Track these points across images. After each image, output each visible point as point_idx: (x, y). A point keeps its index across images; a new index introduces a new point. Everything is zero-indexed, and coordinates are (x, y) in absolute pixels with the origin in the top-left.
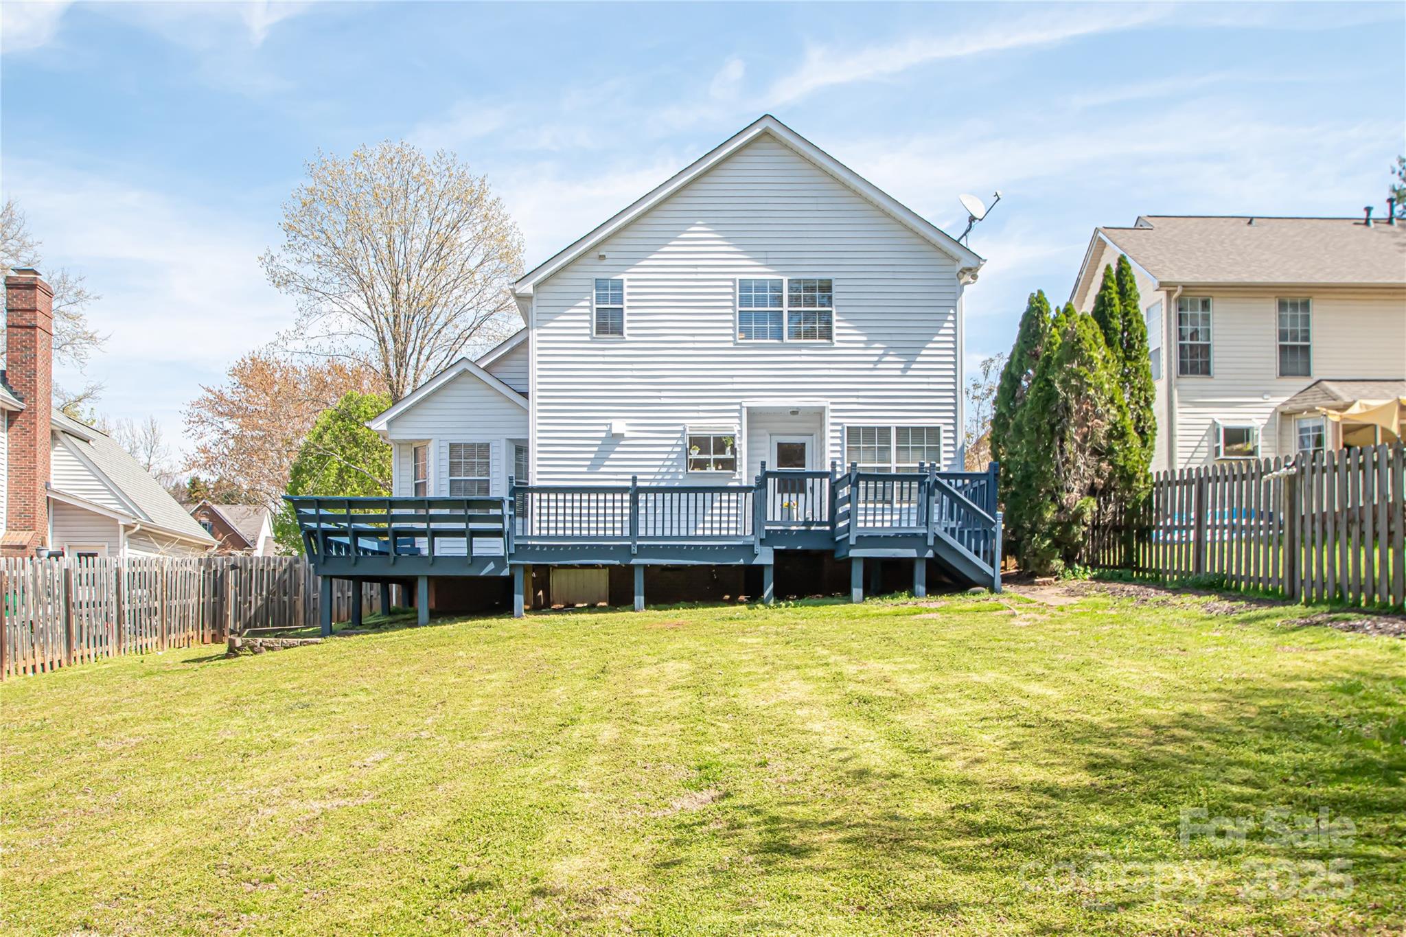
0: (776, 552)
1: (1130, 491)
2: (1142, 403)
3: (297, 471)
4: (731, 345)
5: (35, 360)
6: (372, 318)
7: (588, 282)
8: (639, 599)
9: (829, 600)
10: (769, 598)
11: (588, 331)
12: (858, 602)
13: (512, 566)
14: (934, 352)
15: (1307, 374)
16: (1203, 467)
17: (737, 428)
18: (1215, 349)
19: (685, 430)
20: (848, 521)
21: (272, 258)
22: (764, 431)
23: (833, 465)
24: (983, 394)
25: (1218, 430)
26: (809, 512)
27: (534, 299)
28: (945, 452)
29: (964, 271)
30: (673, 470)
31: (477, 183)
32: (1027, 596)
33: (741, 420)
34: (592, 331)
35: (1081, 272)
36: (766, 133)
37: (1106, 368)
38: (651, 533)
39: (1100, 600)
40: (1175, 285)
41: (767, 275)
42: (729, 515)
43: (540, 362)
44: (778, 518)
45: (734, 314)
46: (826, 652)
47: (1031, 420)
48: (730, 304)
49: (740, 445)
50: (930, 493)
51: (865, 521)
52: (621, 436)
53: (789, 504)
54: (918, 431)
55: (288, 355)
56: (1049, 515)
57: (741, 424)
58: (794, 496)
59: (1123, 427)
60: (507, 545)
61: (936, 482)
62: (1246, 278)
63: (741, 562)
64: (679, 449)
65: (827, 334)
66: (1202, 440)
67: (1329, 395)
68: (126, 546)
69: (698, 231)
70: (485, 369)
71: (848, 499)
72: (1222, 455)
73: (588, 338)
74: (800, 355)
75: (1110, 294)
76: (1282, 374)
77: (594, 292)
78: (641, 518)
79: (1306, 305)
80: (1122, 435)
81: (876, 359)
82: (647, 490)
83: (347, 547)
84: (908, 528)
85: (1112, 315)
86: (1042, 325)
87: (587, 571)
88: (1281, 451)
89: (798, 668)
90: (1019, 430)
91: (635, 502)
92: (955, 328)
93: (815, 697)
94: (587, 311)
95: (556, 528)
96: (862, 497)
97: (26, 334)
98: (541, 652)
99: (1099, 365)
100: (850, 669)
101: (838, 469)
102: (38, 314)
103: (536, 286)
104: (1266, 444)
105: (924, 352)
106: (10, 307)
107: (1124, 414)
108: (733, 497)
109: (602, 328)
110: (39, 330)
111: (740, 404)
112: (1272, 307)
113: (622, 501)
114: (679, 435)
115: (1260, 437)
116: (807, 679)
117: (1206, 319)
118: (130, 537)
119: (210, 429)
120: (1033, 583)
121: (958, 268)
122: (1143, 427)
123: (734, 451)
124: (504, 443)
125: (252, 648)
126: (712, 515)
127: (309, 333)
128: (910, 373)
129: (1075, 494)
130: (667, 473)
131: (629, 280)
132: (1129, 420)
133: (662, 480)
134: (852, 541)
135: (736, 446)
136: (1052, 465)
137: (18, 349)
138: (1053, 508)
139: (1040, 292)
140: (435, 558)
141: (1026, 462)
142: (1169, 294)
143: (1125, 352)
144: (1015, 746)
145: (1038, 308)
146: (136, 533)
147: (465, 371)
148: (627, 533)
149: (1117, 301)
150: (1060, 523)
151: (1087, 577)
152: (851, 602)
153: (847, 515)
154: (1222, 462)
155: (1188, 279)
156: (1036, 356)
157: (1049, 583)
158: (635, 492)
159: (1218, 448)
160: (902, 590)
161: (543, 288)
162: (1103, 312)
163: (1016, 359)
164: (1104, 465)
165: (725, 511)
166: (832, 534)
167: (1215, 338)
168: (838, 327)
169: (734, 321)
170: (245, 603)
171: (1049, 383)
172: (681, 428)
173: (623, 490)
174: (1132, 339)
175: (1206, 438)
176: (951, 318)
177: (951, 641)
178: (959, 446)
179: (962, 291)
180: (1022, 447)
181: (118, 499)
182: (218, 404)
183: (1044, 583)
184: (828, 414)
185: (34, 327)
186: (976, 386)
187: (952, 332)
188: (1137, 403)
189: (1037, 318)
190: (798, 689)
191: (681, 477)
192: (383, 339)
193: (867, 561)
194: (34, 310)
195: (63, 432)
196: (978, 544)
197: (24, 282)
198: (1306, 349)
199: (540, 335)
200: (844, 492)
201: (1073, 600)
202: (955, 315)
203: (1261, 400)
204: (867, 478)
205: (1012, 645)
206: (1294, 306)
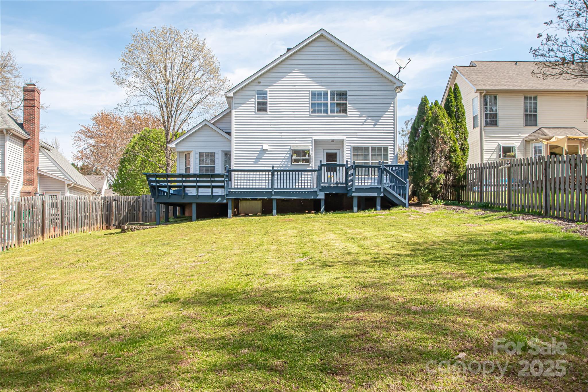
0: (326, 194)
1: (458, 171)
2: (463, 139)
3: (123, 162)
4: (308, 116)
5: (35, 119)
6: (157, 98)
7: (254, 92)
8: (274, 212)
9: (345, 212)
10: (323, 211)
11: (254, 110)
12: (355, 212)
13: (227, 199)
14: (386, 118)
15: (536, 125)
16: (495, 162)
17: (311, 147)
18: (499, 115)
19: (291, 148)
20: (352, 183)
21: (116, 73)
22: (320, 148)
23: (347, 161)
24: (405, 134)
25: (500, 147)
26: (338, 179)
27: (234, 98)
28: (390, 156)
29: (397, 88)
30: (286, 163)
31: (201, 42)
32: (418, 210)
33: (312, 144)
34: (255, 110)
35: (448, 83)
36: (322, 35)
37: (448, 126)
38: (279, 187)
39: (443, 211)
40: (483, 90)
41: (323, 89)
42: (308, 180)
43: (236, 122)
44: (326, 182)
45: (309, 104)
46: (342, 227)
47: (420, 145)
48: (308, 100)
49: (312, 154)
50: (382, 172)
51: (358, 183)
52: (266, 150)
53: (330, 177)
54: (380, 148)
55: (122, 113)
56: (427, 181)
57: (312, 146)
58: (332, 173)
59: (455, 148)
60: (226, 191)
61: (384, 168)
62: (511, 88)
63: (313, 198)
64: (288, 155)
65: (345, 111)
66: (494, 151)
67: (544, 134)
68: (68, 192)
69: (296, 72)
70: (213, 124)
71: (352, 174)
72: (502, 157)
73: (254, 113)
74: (335, 119)
75: (451, 98)
76: (526, 125)
77: (256, 96)
78: (276, 181)
79: (535, 98)
80: (455, 151)
81: (363, 121)
82: (277, 171)
83: (167, 192)
84: (374, 185)
85: (452, 106)
86: (426, 109)
87: (254, 201)
88: (526, 156)
89: (332, 231)
90: (416, 149)
91: (273, 175)
92: (394, 109)
93: (338, 238)
94: (254, 103)
95: (244, 185)
96: (357, 173)
97: (31, 109)
98: (242, 228)
99: (445, 125)
100: (350, 231)
101: (349, 163)
102: (36, 101)
103: (234, 93)
104: (519, 153)
105: (382, 118)
106: (25, 99)
107: (455, 143)
108: (310, 173)
109: (259, 110)
110: (36, 107)
111: (312, 138)
112: (521, 99)
113: (268, 175)
114: (288, 150)
115: (517, 150)
116: (335, 234)
117: (496, 104)
118: (69, 189)
119: (83, 143)
120: (421, 206)
121: (395, 86)
122: (464, 148)
123: (309, 156)
124: (220, 152)
125: (131, 229)
126: (302, 180)
127: (131, 104)
128: (376, 126)
129: (437, 173)
130: (284, 164)
131: (270, 91)
132: (458, 146)
133: (282, 167)
134: (353, 190)
135: (310, 154)
136: (428, 162)
137: (28, 115)
138: (429, 178)
139: (425, 96)
140: (199, 196)
141: (419, 161)
142: (481, 94)
143: (456, 120)
144: (393, 247)
145: (424, 102)
146: (71, 187)
147: (206, 125)
148: (270, 187)
149: (453, 101)
150: (431, 184)
151: (441, 204)
152: (353, 212)
153: (352, 180)
154: (502, 160)
155: (488, 88)
156: (424, 120)
157: (427, 206)
158: (273, 171)
159: (500, 154)
160: (372, 208)
161: (237, 94)
162: (448, 104)
163: (416, 121)
164: (448, 162)
165: (306, 179)
166: (346, 187)
167: (499, 111)
168: (349, 109)
169: (309, 107)
170: (119, 214)
171: (427, 131)
172: (289, 147)
173: (268, 171)
174: (459, 115)
175: (496, 150)
176: (392, 105)
177: (385, 224)
178: (395, 154)
179: (396, 95)
180: (418, 155)
181: (63, 173)
182: (87, 133)
183: (425, 206)
184: (345, 142)
185: (34, 106)
186: (403, 131)
187: (392, 111)
188: (461, 139)
189: (424, 106)
190: (332, 236)
191: (289, 166)
192: (162, 106)
193: (359, 197)
194: (34, 100)
195: (42, 147)
196: (400, 191)
197: (30, 89)
198: (536, 115)
199: (235, 112)
200: (351, 172)
201: (433, 212)
202: (394, 104)
203: (517, 135)
204: (359, 167)
205: (405, 224)
206: (530, 98)
